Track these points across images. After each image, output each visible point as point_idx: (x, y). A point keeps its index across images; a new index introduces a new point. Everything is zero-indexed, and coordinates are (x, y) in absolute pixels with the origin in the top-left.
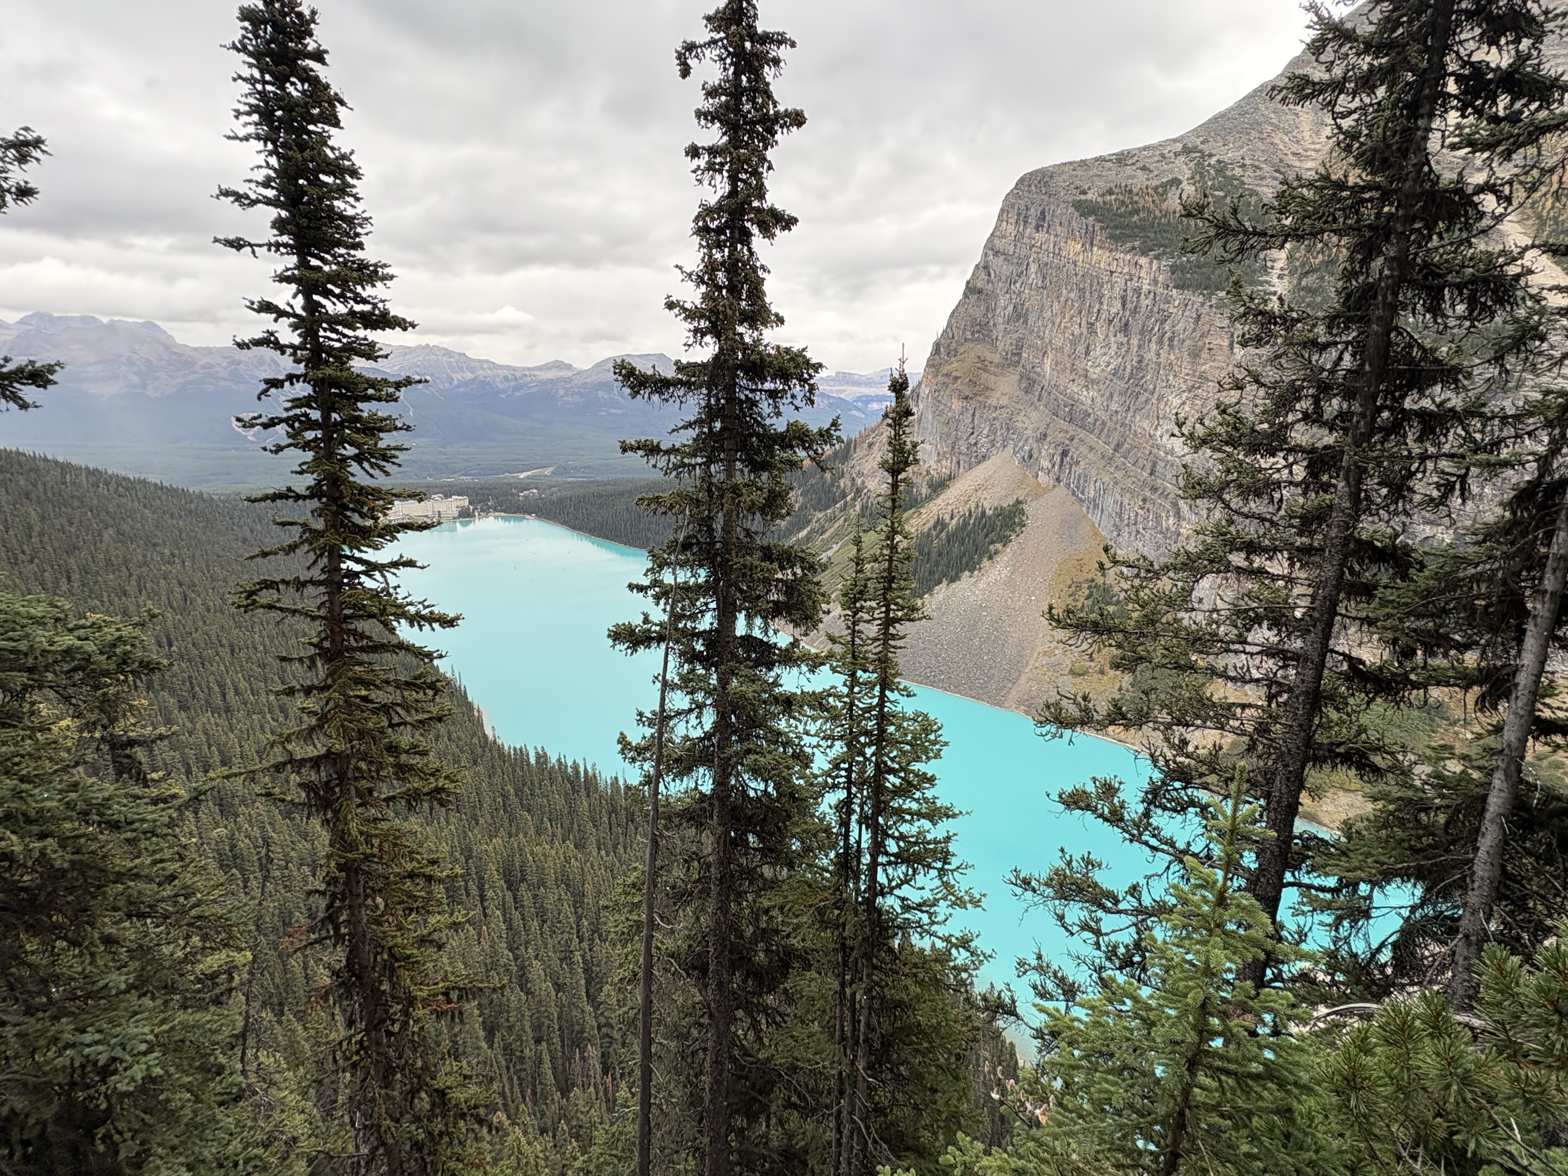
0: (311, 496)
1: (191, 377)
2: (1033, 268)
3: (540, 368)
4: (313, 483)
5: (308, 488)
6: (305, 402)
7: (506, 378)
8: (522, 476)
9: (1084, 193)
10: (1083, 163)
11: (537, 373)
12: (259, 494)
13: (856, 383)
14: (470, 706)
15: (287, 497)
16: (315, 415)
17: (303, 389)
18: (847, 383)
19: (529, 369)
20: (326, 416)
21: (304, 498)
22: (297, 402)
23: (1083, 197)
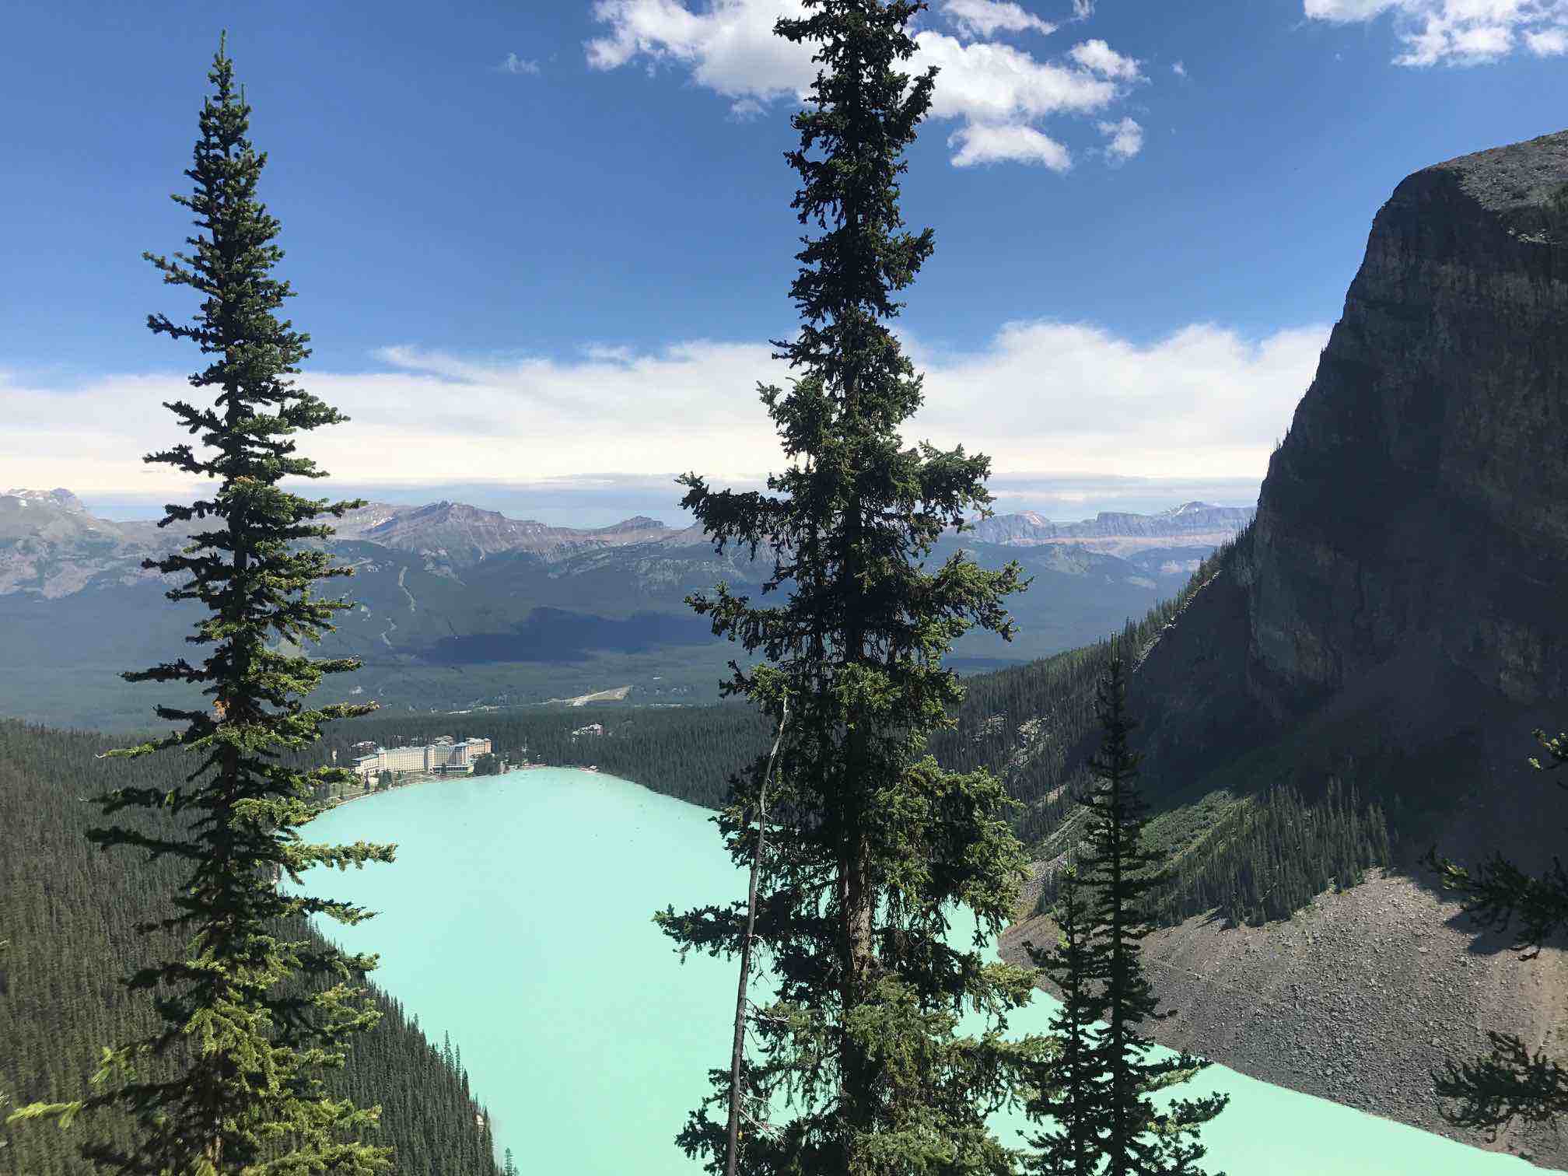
0: (209, 675)
1: (107, 567)
2: (1442, 322)
3: (614, 530)
4: (213, 655)
5: (207, 662)
6: (216, 540)
7: (560, 548)
8: (579, 702)
9: (1521, 196)
10: (1513, 150)
11: (608, 537)
12: (143, 669)
13: (1139, 531)
14: (472, 1109)
15: (178, 676)
16: (228, 559)
17: (217, 524)
18: (1118, 530)
19: (596, 532)
20: (240, 561)
21: (200, 676)
22: (206, 539)
23: (1519, 203)
